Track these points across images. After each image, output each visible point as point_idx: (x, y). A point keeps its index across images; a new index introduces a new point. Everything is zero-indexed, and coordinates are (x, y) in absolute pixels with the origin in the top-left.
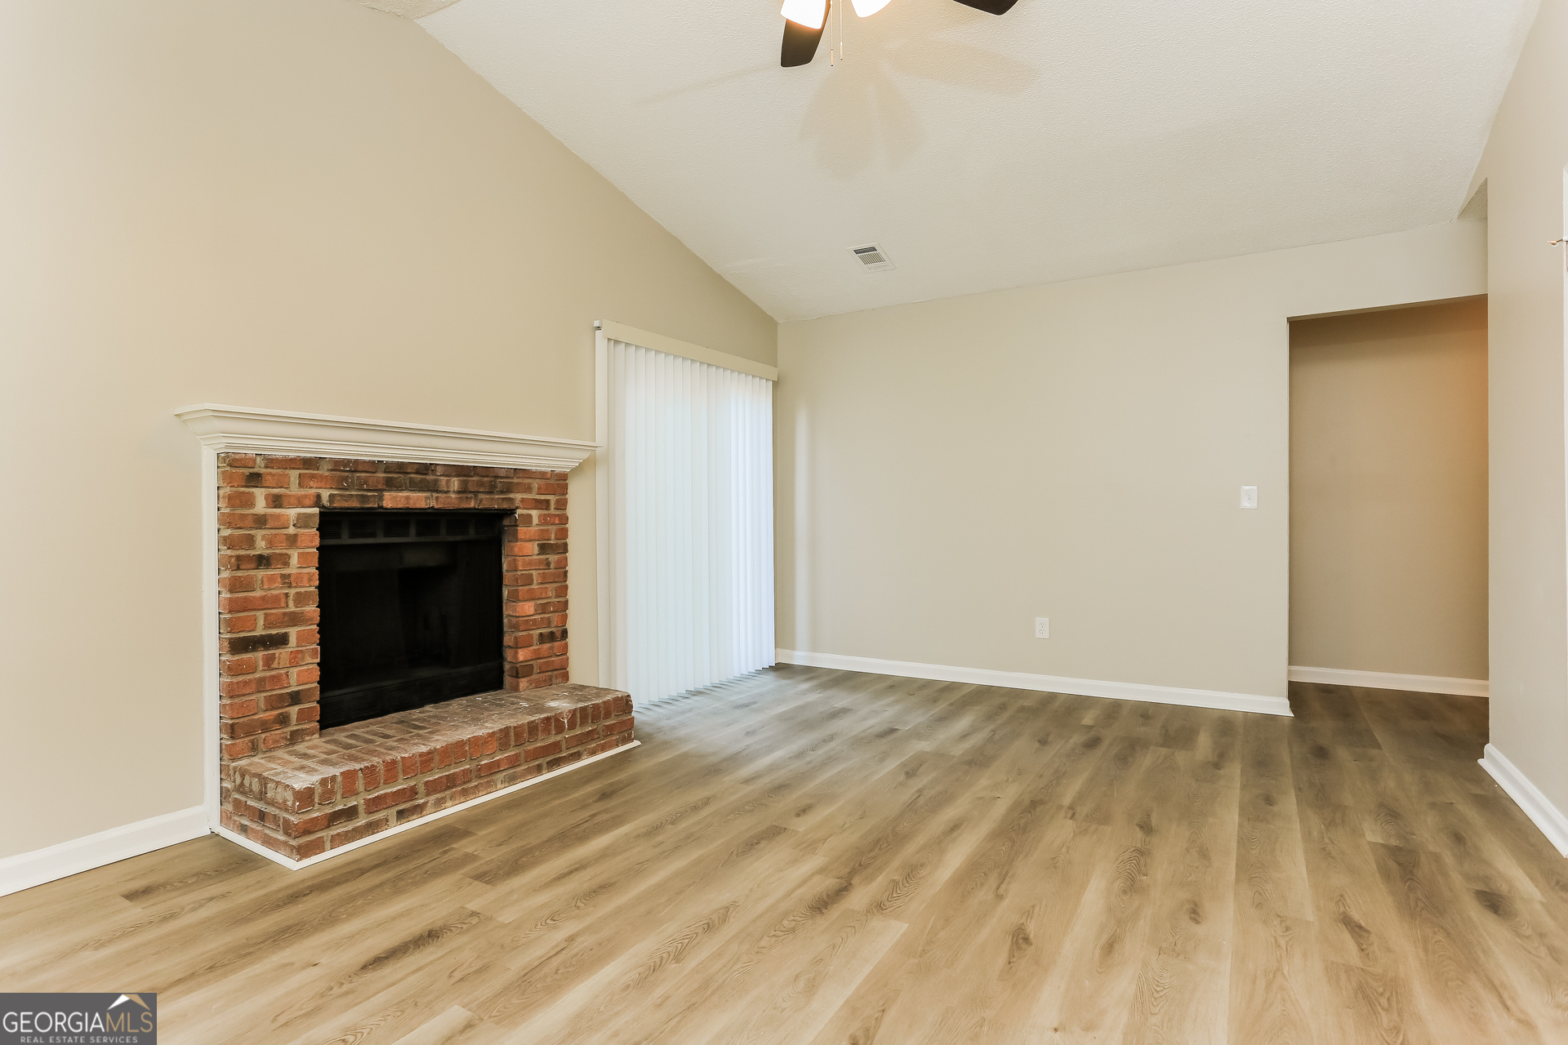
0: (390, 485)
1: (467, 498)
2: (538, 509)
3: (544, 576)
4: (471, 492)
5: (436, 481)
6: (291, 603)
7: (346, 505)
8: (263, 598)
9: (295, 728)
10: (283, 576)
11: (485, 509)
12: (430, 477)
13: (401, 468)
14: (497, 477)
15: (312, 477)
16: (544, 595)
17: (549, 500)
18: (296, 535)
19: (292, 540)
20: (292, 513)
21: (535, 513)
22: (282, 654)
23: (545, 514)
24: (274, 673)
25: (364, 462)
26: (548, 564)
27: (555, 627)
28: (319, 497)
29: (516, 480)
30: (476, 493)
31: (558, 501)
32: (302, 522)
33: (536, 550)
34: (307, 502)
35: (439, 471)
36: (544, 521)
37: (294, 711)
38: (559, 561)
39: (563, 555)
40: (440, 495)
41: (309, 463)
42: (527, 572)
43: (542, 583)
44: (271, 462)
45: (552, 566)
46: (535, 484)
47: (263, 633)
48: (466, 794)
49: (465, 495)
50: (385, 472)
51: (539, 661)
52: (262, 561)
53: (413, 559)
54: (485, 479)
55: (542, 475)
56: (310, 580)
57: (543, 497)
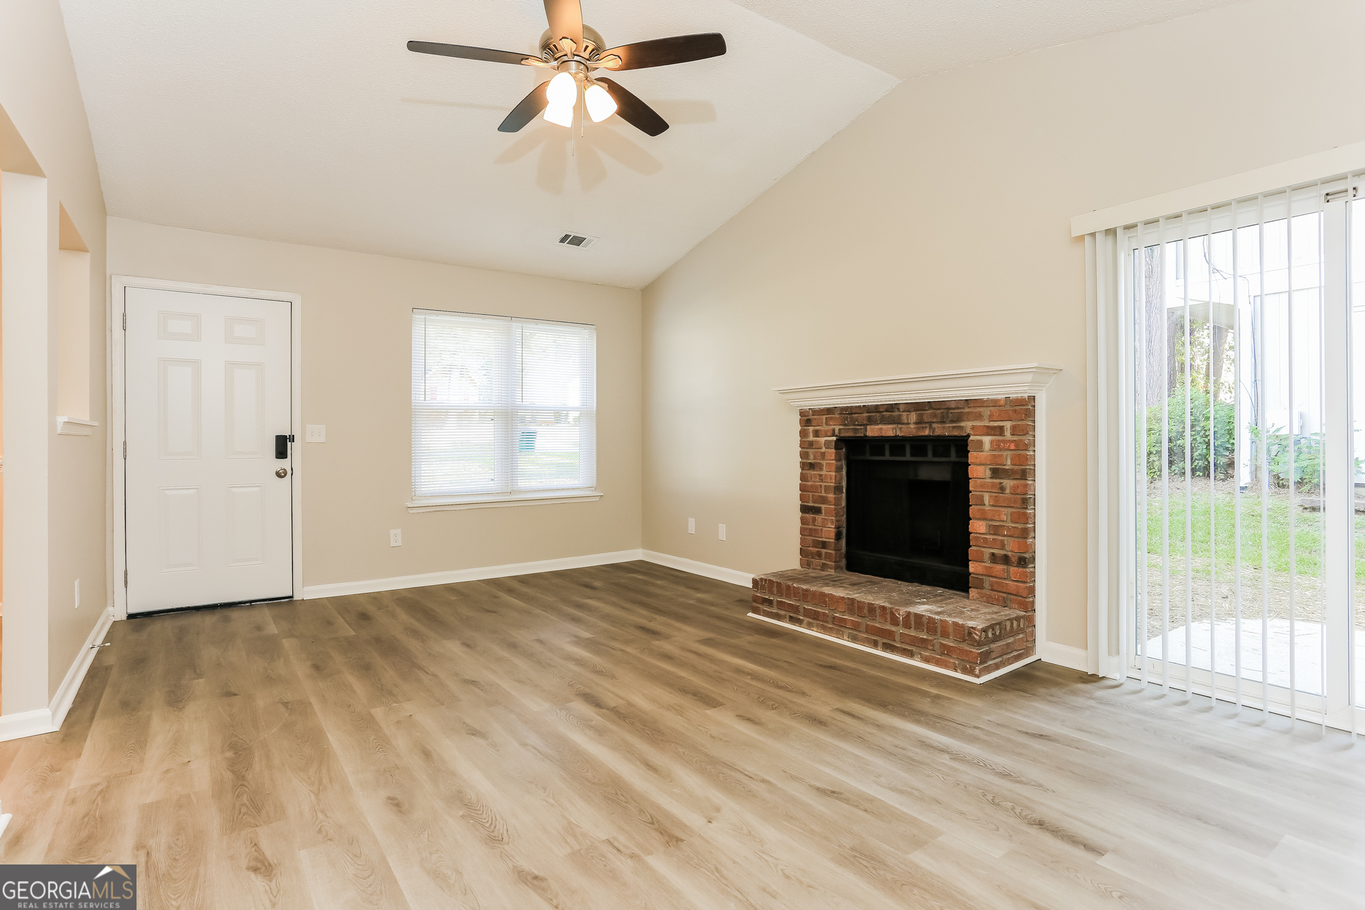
0: (871, 421)
1: (923, 428)
2: (990, 435)
3: (996, 499)
4: (926, 423)
5: (900, 416)
6: (823, 491)
7: (847, 435)
8: (811, 485)
9: (824, 562)
10: (821, 475)
11: (938, 436)
12: (896, 413)
13: (876, 409)
14: (949, 409)
15: (831, 418)
16: (997, 518)
17: (1003, 426)
18: (824, 453)
19: (823, 454)
20: (823, 440)
21: (987, 440)
22: (819, 518)
23: (999, 440)
24: (816, 527)
25: (856, 407)
26: (1002, 489)
27: (1011, 551)
28: (834, 430)
29: (967, 410)
30: (930, 423)
31: (1014, 428)
32: (827, 444)
33: (988, 473)
34: (829, 434)
35: (902, 408)
36: (996, 446)
37: (824, 551)
38: (1014, 488)
39: (1022, 482)
40: (903, 426)
41: (829, 411)
42: (978, 493)
43: (993, 506)
44: (815, 412)
45: (1008, 491)
46: (986, 412)
47: (812, 505)
48: (824, 629)
49: (921, 425)
50: (868, 412)
51: (991, 579)
52: (812, 466)
53: (925, 474)
54: (938, 411)
55: (995, 403)
56: (831, 479)
57: (996, 424)
